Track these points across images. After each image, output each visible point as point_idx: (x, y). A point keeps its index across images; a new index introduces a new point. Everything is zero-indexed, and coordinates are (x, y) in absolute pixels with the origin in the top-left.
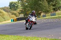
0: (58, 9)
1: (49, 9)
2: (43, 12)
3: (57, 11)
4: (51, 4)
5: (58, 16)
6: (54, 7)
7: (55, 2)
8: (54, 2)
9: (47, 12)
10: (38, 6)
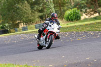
0: (48, 17)
1: (32, 17)
2: (23, 22)
4: (35, 8)
7: (43, 5)
9: (29, 22)
10: (14, 11)
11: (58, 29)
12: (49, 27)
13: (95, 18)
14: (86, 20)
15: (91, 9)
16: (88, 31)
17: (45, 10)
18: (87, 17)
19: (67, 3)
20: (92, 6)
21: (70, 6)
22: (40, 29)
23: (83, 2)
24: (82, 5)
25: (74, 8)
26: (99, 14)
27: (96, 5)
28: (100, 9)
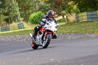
0: (13, 20)
3: (11, 22)
4: (1, 12)
5: (13, 31)
6: (6, 17)
7: (9, 8)
8: (7, 8)
11: (56, 27)
12: (46, 25)
13: (59, 21)
15: (56, 12)
17: (11, 13)
19: (32, 6)
20: (56, 10)
21: (35, 10)
22: (36, 28)
23: (48, 5)
24: (47, 8)
25: (38, 11)
26: (63, 17)
27: (60, 8)
28: (64, 12)
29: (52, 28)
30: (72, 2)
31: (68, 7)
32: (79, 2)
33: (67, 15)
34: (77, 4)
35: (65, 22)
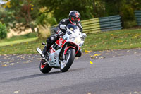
13: (27, 36)
14: (14, 38)
15: (21, 24)
16: (18, 54)
18: (16, 34)
23: (10, 13)
24: (9, 17)
27: (28, 17)
28: (33, 23)
29: (76, 39)
30: (46, 8)
31: (40, 15)
32: (56, 9)
33: (38, 27)
34: (53, 11)
35: (35, 37)
